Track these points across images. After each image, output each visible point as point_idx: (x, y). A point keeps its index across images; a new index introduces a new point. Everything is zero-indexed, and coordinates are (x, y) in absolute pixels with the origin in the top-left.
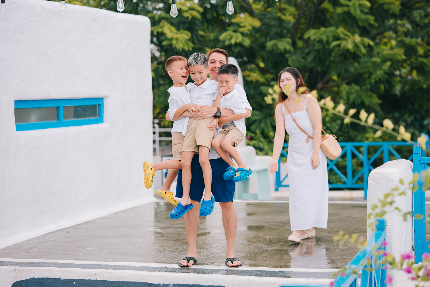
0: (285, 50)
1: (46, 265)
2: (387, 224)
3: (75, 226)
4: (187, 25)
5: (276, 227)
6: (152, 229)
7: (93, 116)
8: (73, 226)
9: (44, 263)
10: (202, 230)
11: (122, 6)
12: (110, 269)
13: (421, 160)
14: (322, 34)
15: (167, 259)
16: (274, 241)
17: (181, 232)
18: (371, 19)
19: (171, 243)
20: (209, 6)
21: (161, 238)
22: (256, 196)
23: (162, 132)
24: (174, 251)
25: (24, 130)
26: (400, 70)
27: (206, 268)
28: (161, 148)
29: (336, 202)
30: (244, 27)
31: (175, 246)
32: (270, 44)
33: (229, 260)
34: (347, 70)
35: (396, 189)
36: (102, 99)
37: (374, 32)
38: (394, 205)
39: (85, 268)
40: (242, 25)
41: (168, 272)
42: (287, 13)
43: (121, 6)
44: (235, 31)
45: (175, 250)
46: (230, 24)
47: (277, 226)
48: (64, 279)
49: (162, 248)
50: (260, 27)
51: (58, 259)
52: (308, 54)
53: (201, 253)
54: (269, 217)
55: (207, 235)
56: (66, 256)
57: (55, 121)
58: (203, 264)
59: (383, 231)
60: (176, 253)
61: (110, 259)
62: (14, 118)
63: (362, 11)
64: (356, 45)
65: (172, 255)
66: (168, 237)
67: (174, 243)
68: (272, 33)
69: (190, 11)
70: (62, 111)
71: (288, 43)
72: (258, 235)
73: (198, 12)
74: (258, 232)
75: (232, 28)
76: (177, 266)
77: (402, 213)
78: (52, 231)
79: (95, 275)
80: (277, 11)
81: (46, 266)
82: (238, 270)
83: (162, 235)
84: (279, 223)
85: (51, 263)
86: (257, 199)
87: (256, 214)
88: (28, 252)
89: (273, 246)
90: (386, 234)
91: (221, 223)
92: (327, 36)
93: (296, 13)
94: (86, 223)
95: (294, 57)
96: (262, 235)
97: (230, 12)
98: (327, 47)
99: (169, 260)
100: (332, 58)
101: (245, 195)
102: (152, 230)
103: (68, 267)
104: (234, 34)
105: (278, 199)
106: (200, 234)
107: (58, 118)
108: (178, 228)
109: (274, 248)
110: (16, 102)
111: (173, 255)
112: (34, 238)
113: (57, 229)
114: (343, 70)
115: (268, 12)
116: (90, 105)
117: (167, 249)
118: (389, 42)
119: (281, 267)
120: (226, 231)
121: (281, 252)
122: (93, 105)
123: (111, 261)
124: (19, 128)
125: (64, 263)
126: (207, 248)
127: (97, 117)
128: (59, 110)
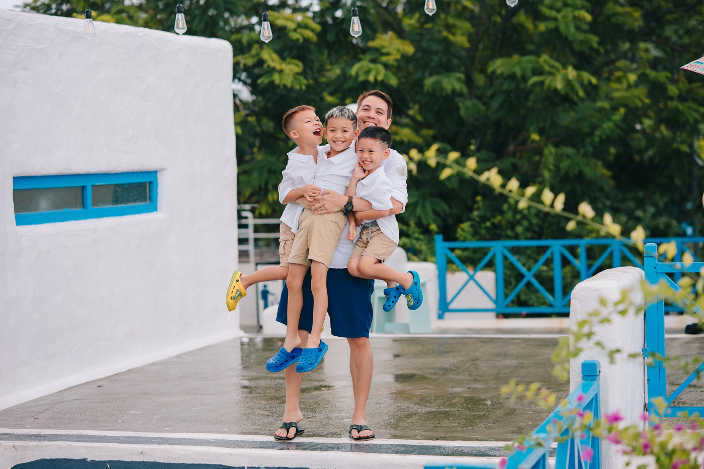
0: (454, 91)
1: (63, 438)
2: (601, 370)
3: (111, 376)
4: (295, 52)
5: (434, 377)
6: (236, 380)
7: (141, 201)
8: (108, 377)
9: (61, 436)
10: (314, 381)
11: (183, 26)
12: (165, 444)
13: (657, 268)
14: (514, 66)
15: (256, 427)
16: (429, 399)
17: (282, 385)
18: (594, 40)
19: (263, 402)
20: (330, 21)
21: (249, 395)
22: (406, 328)
23: (259, 225)
24: (268, 415)
25: (29, 223)
26: (641, 123)
27: (319, 442)
28: (258, 251)
29: (533, 336)
30: (388, 54)
31: (270, 408)
32: (429, 82)
33: (355, 427)
34: (554, 124)
35: (595, 314)
36: (155, 172)
37: (600, 60)
38: (595, 339)
39: (124, 443)
40: (385, 50)
41: (257, 448)
42: (458, 32)
43: (181, 26)
44: (374, 61)
45: (271, 413)
46: (365, 51)
47: (436, 374)
48: (93, 461)
49: (249, 411)
50: (414, 55)
51: (82, 429)
52: (492, 97)
53: (310, 418)
54: (423, 360)
55: (322, 390)
56: (95, 423)
57: (79, 209)
58: (313, 436)
59: (595, 380)
60: (271, 419)
61: (166, 429)
62: (13, 205)
63: (578, 28)
64: (569, 83)
65: (264, 421)
66: (260, 393)
67: (269, 403)
68: (433, 64)
69: (299, 30)
70: (89, 192)
71: (459, 79)
72: (404, 389)
73: (313, 31)
74: (404, 384)
75: (368, 56)
76: (271, 439)
77: (606, 352)
78: (74, 385)
79: (142, 453)
80: (442, 28)
81: (63, 440)
82: (369, 445)
83: (250, 390)
84: (439, 369)
85: (71, 435)
86: (409, 333)
87: (402, 355)
88: (35, 418)
89: (426, 407)
90: (599, 385)
91: (347, 371)
92: (523, 69)
93: (473, 30)
94: (129, 371)
95: (469, 103)
96: (411, 390)
97: (356, 34)
98: (522, 86)
99: (260, 429)
100: (530, 104)
101: (388, 326)
102: (234, 382)
103: (98, 442)
104: (372, 65)
105: (444, 331)
106: (311, 388)
107: (83, 205)
108: (275, 378)
109: (429, 409)
110: (16, 179)
111: (266, 421)
112: (46, 396)
113: (83, 382)
114: (548, 122)
115: (427, 30)
116: (135, 183)
117: (258, 412)
118: (625, 76)
119: (437, 440)
120: (355, 382)
121: (438, 416)
122: (140, 183)
123: (167, 431)
124: (20, 222)
125: (93, 434)
126: (321, 410)
127: (148, 203)
128: (85, 191)
